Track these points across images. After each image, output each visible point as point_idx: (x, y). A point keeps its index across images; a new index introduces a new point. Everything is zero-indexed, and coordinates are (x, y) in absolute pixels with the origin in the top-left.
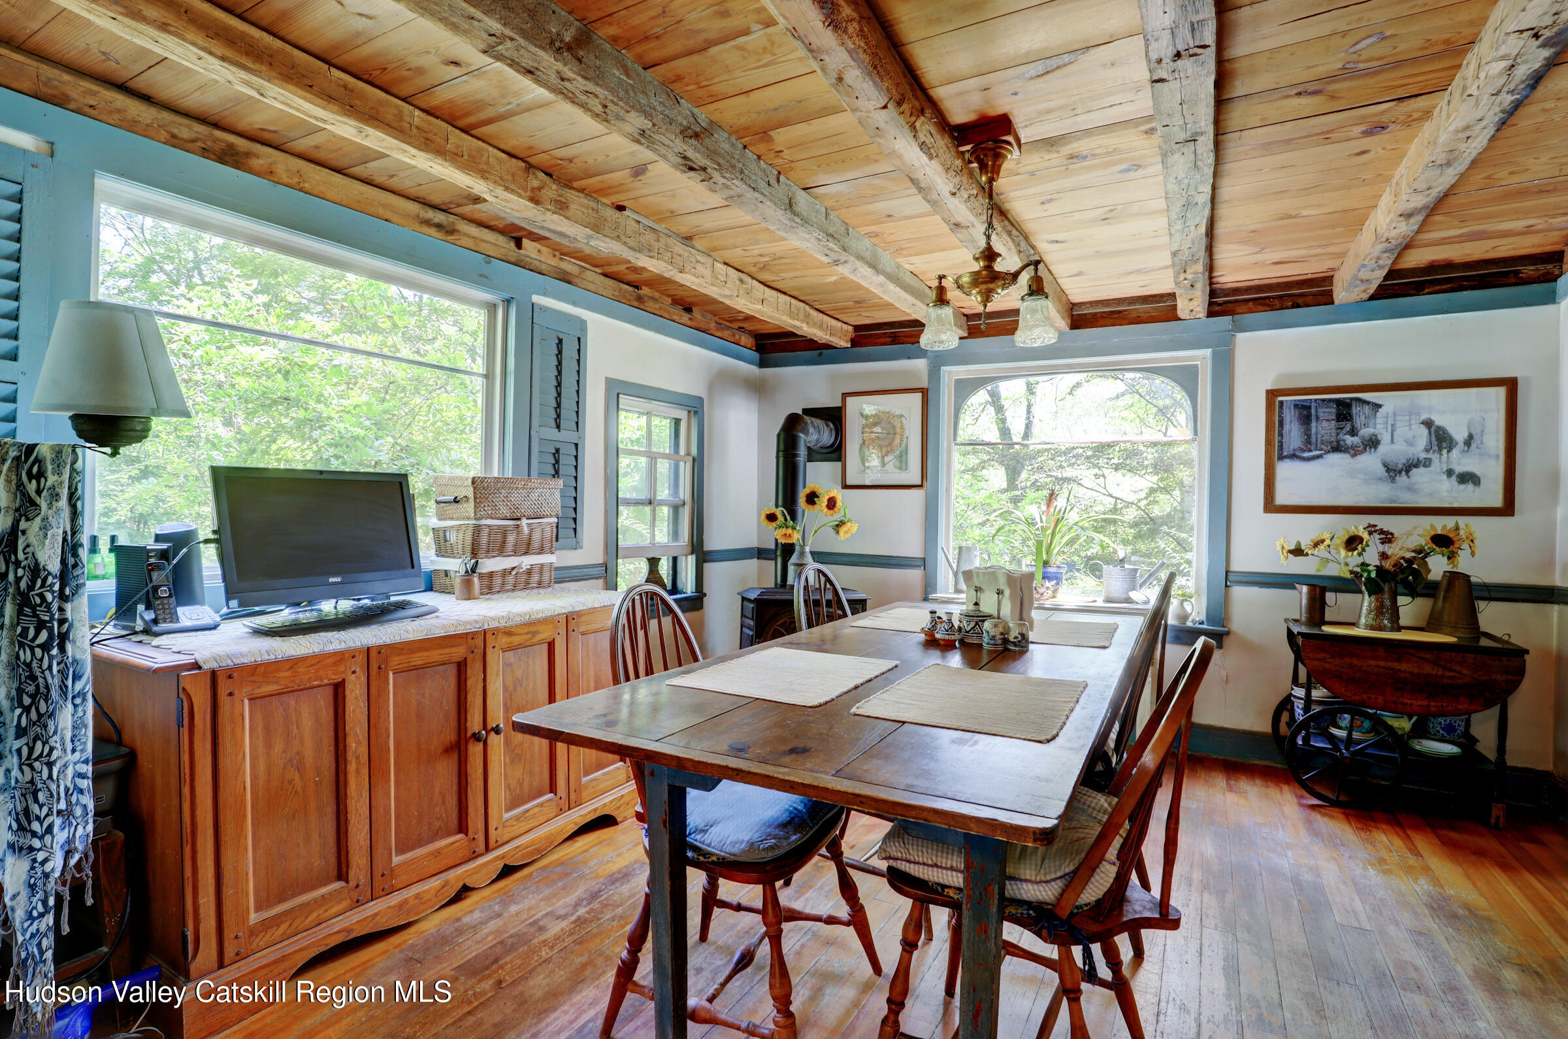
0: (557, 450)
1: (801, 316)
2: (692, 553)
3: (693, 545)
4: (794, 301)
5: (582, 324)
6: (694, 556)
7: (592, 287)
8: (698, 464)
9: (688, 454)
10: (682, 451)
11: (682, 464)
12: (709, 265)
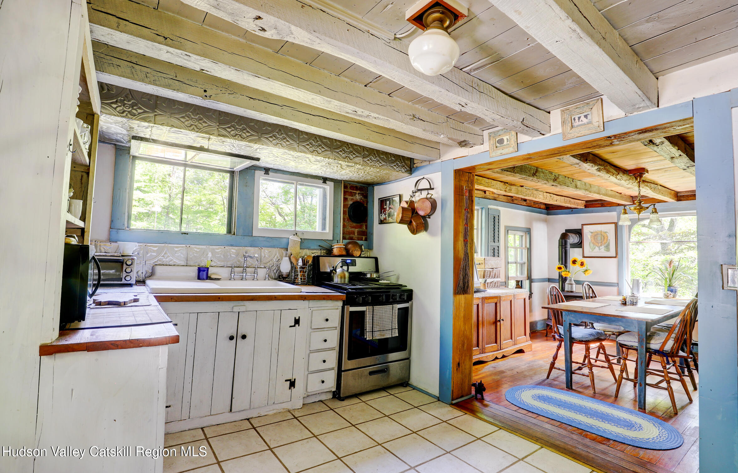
0: (494, 249)
1: (568, 202)
2: (528, 279)
3: (528, 277)
4: (566, 198)
5: (499, 211)
6: (529, 280)
7: (501, 200)
8: (529, 250)
9: (526, 247)
10: (524, 246)
11: (524, 250)
12: (542, 195)
